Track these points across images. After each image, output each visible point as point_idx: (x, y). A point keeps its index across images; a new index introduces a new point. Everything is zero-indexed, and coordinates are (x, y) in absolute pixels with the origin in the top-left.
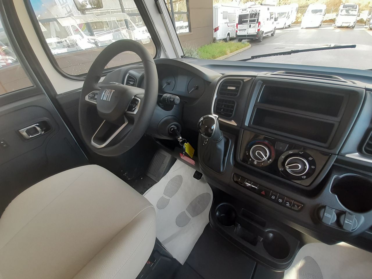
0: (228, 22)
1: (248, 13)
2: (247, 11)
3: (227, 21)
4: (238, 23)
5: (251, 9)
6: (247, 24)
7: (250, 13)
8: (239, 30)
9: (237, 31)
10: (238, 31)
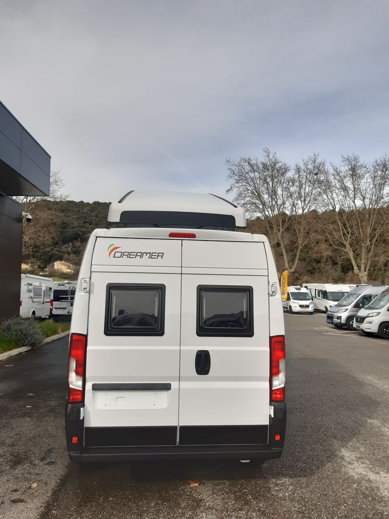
0: (33, 296)
1: (67, 289)
2: (65, 287)
3: (32, 294)
4: (52, 298)
5: (70, 285)
6: (68, 301)
7: (71, 289)
8: (55, 308)
9: (51, 310)
10: (54, 310)
